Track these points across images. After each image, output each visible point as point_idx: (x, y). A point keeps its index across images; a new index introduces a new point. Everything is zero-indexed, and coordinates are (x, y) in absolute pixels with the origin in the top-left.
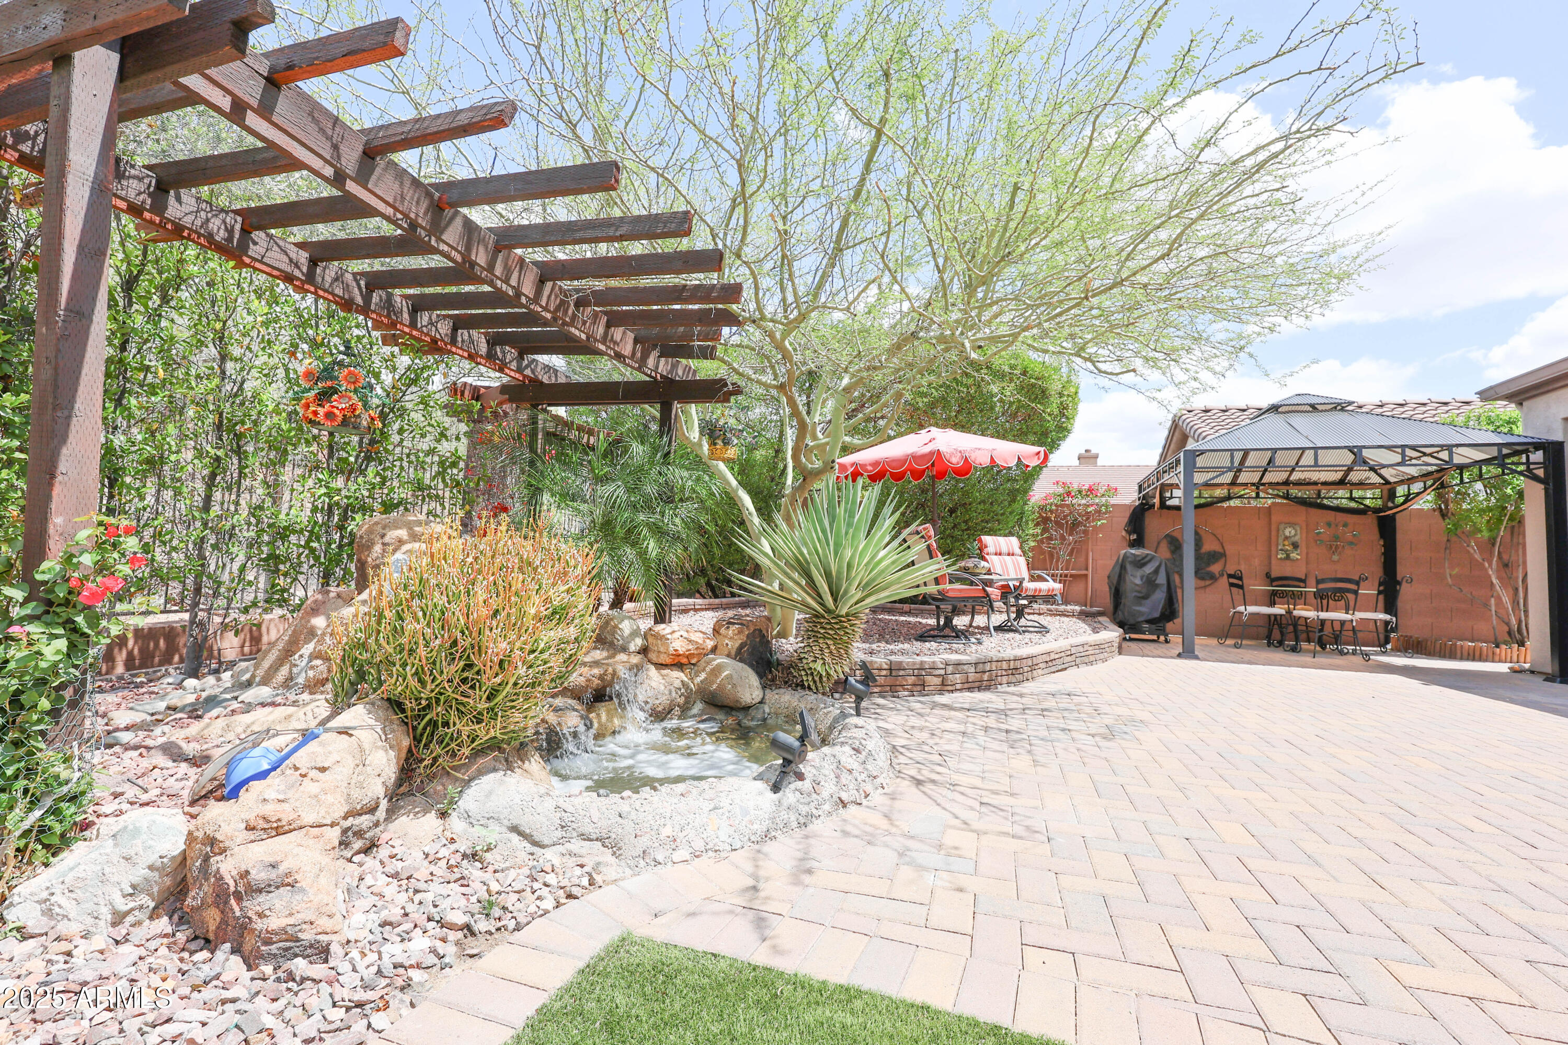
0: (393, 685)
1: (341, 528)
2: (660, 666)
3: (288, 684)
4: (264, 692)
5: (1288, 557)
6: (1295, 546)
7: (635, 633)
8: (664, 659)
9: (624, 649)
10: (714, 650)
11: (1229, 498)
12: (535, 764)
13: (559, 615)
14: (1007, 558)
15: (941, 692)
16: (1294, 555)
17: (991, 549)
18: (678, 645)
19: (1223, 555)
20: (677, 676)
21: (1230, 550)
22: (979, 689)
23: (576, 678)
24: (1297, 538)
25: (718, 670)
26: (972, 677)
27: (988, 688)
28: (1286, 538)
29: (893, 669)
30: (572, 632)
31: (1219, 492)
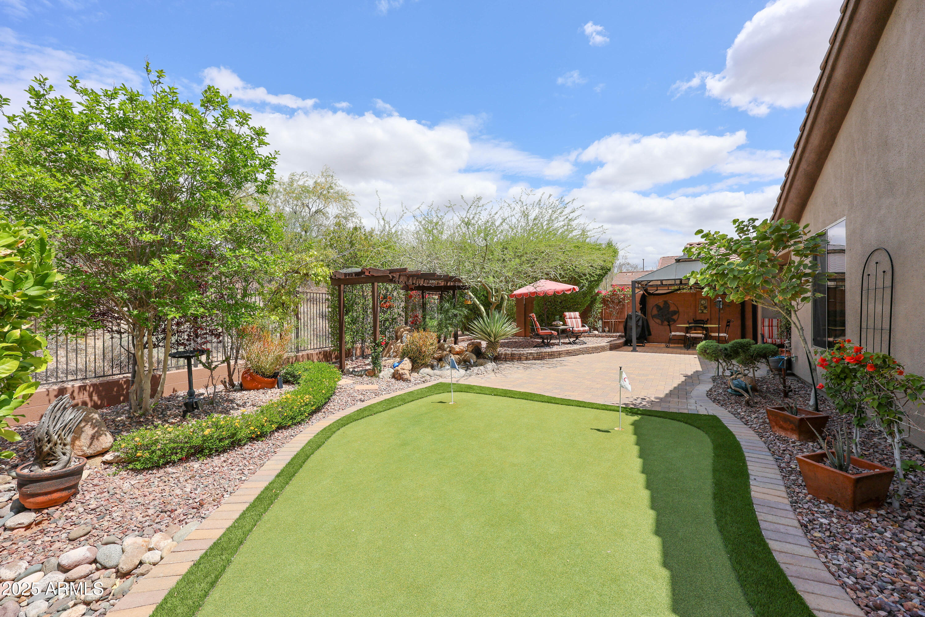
0: (410, 355)
1: (384, 325)
2: (454, 354)
3: (390, 356)
4: (386, 358)
5: (703, 312)
6: (705, 308)
7: (448, 347)
8: (454, 353)
9: (446, 351)
10: (466, 351)
11: (679, 289)
12: (430, 368)
13: (432, 344)
14: (574, 320)
15: (526, 360)
16: (705, 311)
17: (568, 317)
18: (457, 350)
19: (678, 312)
20: (457, 356)
21: (681, 310)
22: (538, 360)
23: (436, 356)
24: (706, 305)
25: (467, 354)
26: (535, 356)
27: (541, 359)
28: (702, 304)
29: (512, 355)
30: (434, 347)
31: (676, 287)
